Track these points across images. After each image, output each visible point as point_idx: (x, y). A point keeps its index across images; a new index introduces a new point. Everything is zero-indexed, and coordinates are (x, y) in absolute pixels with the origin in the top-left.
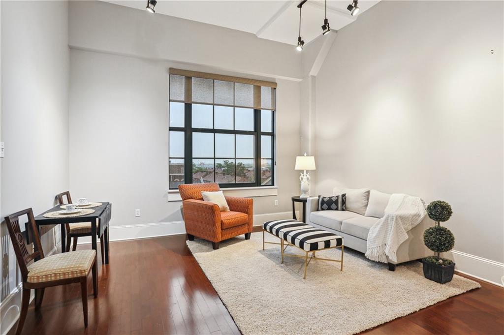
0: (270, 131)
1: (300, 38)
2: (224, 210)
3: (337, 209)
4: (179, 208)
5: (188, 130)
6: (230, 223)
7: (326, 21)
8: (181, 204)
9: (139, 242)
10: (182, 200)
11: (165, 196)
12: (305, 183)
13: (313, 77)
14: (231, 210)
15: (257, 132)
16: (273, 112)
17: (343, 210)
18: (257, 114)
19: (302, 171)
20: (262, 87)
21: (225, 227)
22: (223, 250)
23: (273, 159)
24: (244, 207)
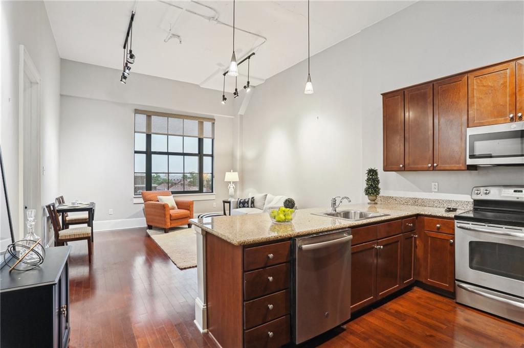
0: (211, 153)
1: (224, 96)
2: (173, 209)
3: (248, 207)
4: (142, 209)
5: (149, 153)
6: (176, 216)
7: (236, 90)
8: (143, 205)
9: (113, 233)
10: (143, 202)
11: (132, 200)
12: (231, 191)
13: (241, 116)
14: (178, 208)
15: (200, 154)
16: (213, 140)
17: (251, 207)
18: (201, 141)
19: (230, 182)
20: (204, 122)
21: (172, 219)
22: (171, 234)
23: (212, 173)
24: (188, 206)
